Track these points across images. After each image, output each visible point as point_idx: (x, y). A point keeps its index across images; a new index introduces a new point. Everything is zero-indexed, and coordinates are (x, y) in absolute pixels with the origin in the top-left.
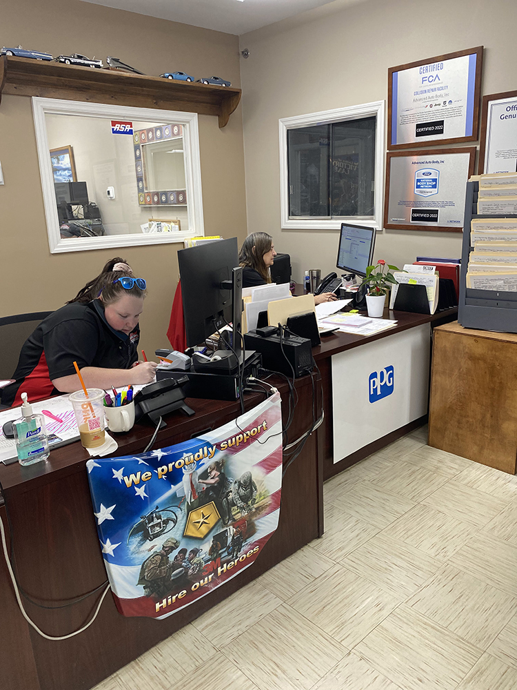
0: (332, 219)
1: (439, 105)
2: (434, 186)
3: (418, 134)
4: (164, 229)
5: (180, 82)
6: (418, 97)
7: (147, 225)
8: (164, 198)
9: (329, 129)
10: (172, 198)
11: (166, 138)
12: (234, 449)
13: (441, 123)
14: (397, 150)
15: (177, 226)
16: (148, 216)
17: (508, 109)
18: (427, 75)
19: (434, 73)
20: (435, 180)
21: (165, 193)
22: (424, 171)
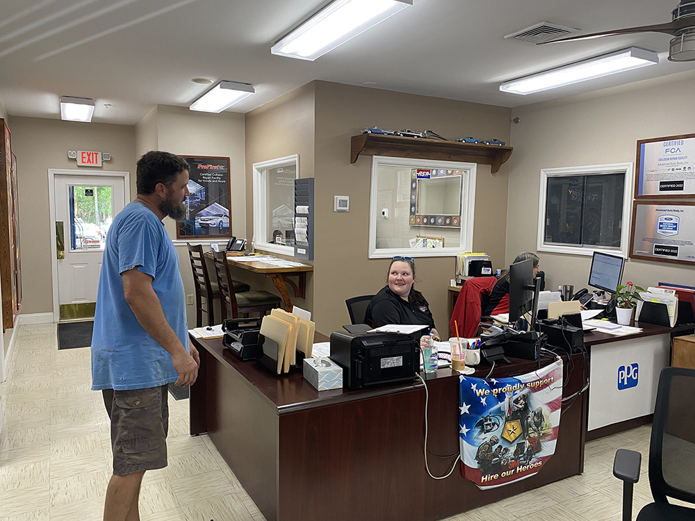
0: (583, 247)
2: (675, 229)
4: (429, 244)
5: (471, 144)
6: (662, 162)
7: (414, 240)
8: (432, 221)
9: (584, 180)
10: (440, 221)
12: (536, 389)
13: (682, 182)
14: (642, 199)
15: (442, 243)
16: (416, 233)
18: (670, 147)
19: (676, 147)
20: (675, 224)
21: (435, 217)
22: (666, 217)
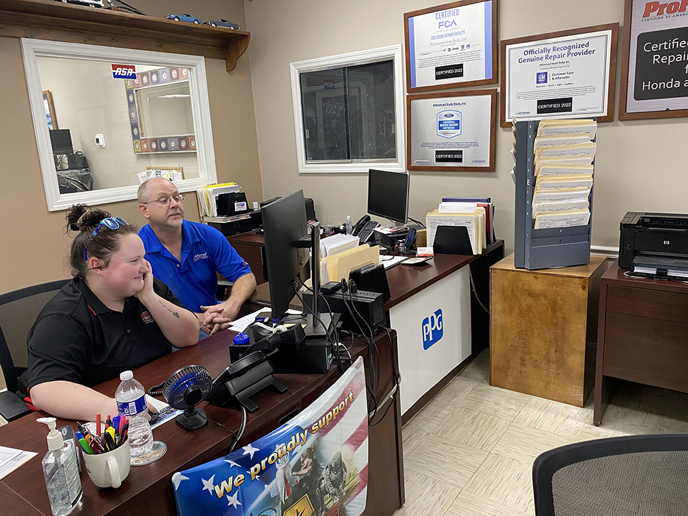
0: (352, 162)
1: (458, 49)
2: (457, 128)
3: (438, 77)
5: (188, 24)
6: (435, 41)
7: (145, 173)
8: (163, 145)
9: (344, 74)
10: (173, 144)
11: (163, 82)
12: (325, 430)
13: (461, 66)
14: (415, 93)
15: (181, 173)
16: (145, 163)
17: (526, 53)
18: (444, 20)
19: (451, 19)
20: (457, 122)
21: (165, 140)
22: (446, 113)
